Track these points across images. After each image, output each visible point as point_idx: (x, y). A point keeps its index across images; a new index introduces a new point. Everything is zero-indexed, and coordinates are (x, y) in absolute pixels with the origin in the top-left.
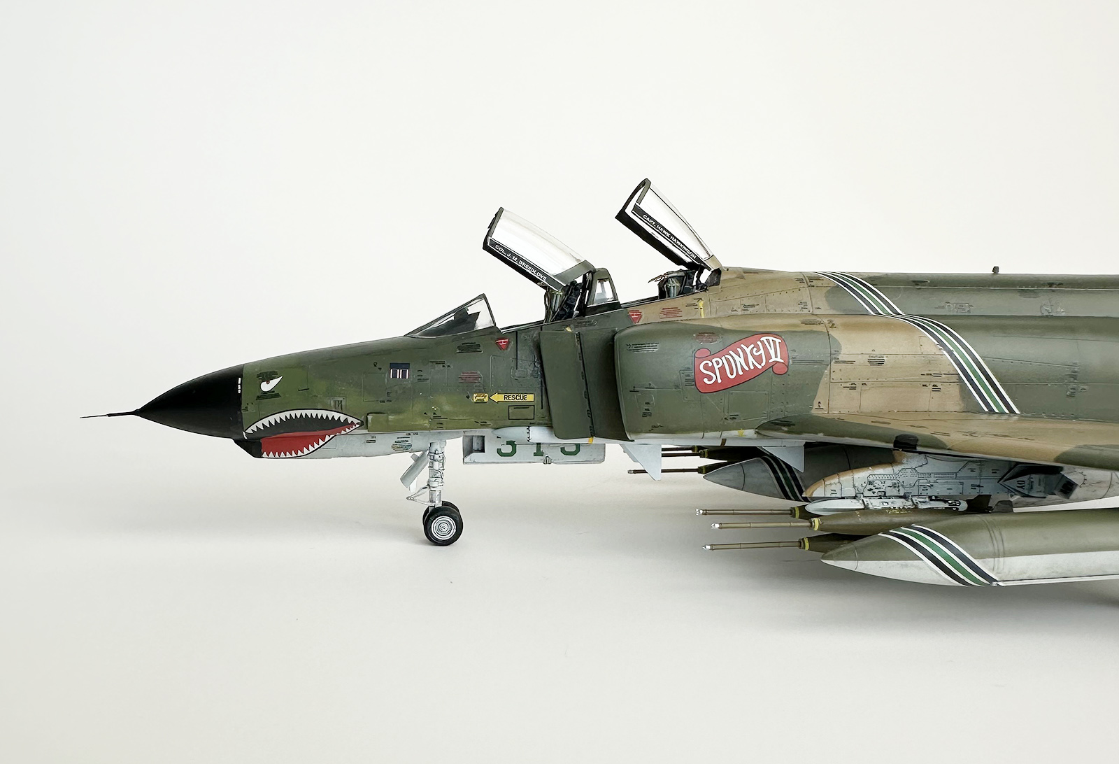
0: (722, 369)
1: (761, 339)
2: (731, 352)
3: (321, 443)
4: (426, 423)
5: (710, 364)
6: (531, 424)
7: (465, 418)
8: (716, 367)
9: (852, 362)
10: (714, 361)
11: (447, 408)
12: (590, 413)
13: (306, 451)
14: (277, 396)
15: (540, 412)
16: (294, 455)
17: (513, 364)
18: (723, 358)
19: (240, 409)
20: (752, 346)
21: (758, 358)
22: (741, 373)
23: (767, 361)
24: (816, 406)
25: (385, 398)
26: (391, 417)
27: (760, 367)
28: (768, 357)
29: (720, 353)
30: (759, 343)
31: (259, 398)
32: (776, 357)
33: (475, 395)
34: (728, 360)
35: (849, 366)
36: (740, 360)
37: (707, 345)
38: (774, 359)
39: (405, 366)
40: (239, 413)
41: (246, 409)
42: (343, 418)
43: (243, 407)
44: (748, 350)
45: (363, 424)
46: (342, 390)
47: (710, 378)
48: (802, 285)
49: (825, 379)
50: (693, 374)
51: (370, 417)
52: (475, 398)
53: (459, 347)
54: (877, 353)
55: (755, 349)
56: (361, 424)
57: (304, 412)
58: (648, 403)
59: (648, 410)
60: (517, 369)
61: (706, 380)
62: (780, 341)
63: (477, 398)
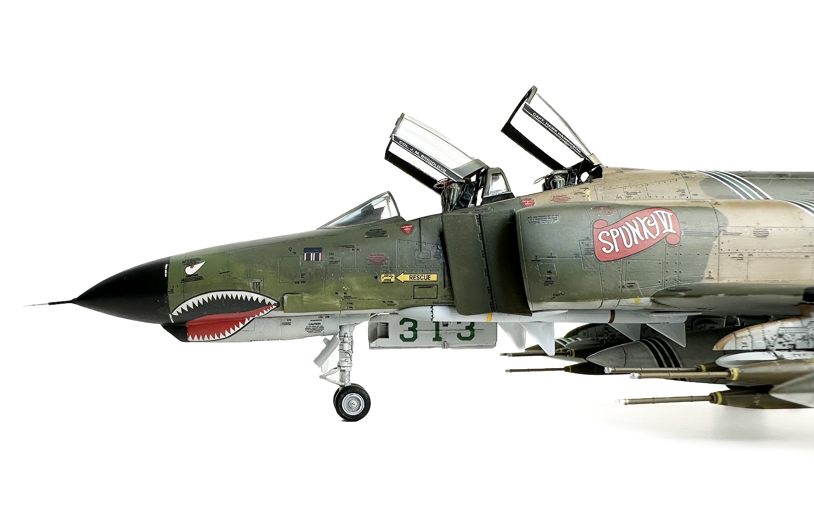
0: (620, 240)
1: (654, 212)
2: (627, 224)
3: (241, 325)
4: (337, 303)
5: (608, 235)
6: (434, 303)
7: (373, 297)
8: (614, 237)
9: (738, 234)
10: (611, 231)
11: (357, 288)
12: (490, 290)
13: (227, 334)
14: (200, 278)
15: (443, 291)
16: (217, 338)
17: (417, 247)
18: (620, 229)
19: (166, 292)
20: (646, 218)
21: (652, 230)
22: (637, 243)
23: (661, 231)
24: (706, 276)
25: (300, 279)
26: (305, 297)
27: (654, 237)
28: (662, 228)
29: (616, 224)
30: (652, 215)
31: (183, 280)
32: (669, 228)
34: (624, 230)
35: (737, 238)
36: (636, 231)
37: (604, 217)
38: (667, 230)
39: (318, 250)
40: (165, 295)
41: (172, 291)
42: (261, 298)
43: (169, 289)
44: (642, 222)
45: (280, 305)
46: (259, 272)
47: (608, 247)
49: (715, 250)
50: (592, 243)
51: (285, 297)
53: (367, 234)
54: (762, 225)
55: (649, 221)
56: (278, 305)
57: (225, 293)
58: (550, 272)
59: (550, 278)
60: (421, 251)
61: (604, 249)
62: (671, 214)
63: (385, 278)
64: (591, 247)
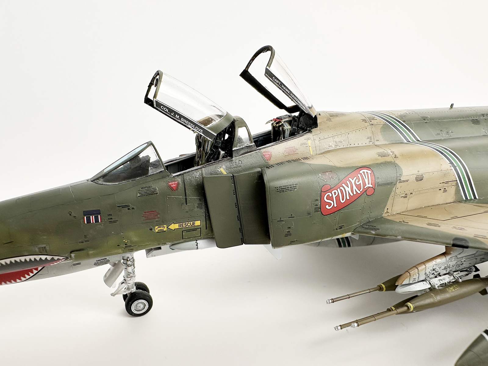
0: (338, 198)
1: (360, 172)
2: (343, 185)
3: (35, 272)
5: (331, 195)
6: (198, 238)
8: (334, 196)
9: (407, 181)
10: (333, 192)
11: (135, 239)
12: (242, 230)
13: (24, 279)
17: (183, 200)
18: (339, 190)
20: (355, 178)
21: (358, 187)
22: (348, 198)
23: (364, 187)
24: (385, 211)
25: (83, 239)
27: (359, 192)
28: (364, 184)
29: (336, 187)
30: (359, 175)
32: (369, 184)
33: (157, 227)
34: (341, 190)
35: (406, 183)
36: (348, 189)
37: (329, 181)
38: (367, 186)
39: (96, 213)
44: (353, 182)
45: (68, 258)
46: (43, 239)
47: (330, 204)
48: (366, 124)
49: (393, 194)
50: (320, 204)
51: (73, 254)
52: (157, 229)
53: (139, 192)
54: (420, 173)
55: (357, 180)
58: (290, 228)
59: (289, 232)
60: (186, 204)
61: (327, 207)
62: (370, 172)
63: (158, 229)
64: (319, 206)
